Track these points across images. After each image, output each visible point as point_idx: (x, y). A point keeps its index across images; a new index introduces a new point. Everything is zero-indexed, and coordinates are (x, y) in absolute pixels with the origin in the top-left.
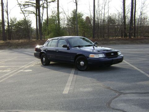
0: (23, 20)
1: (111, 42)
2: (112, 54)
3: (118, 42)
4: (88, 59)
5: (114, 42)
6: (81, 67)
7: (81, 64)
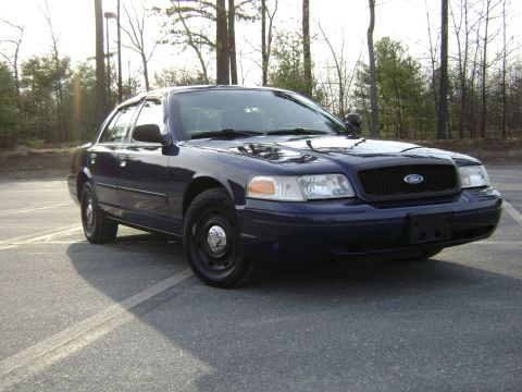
2: (413, 179)
4: (238, 207)
6: (213, 261)
7: (212, 241)
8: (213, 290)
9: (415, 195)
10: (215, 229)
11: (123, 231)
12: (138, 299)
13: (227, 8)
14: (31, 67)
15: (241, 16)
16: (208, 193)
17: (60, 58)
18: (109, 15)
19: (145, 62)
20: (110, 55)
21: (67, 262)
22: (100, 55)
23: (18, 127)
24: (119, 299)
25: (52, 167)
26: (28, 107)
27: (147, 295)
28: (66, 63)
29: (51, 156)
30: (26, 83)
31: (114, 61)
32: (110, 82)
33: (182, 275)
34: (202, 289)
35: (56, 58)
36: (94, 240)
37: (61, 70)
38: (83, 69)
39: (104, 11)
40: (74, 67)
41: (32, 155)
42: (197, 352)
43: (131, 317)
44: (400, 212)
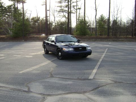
0: (64, 21)
1: (120, 39)
3: (125, 40)
4: (62, 51)
5: (123, 39)
6: (59, 57)
7: (59, 54)
8: (59, 60)
9: (81, 50)
10: (60, 53)
11: (50, 52)
12: (51, 60)
13: (70, 11)
14: (33, 19)
15: (72, 13)
16: (59, 49)
17: (38, 17)
18: (48, 10)
19: (55, 18)
20: (48, 17)
21: (43, 56)
22: (46, 17)
23: (31, 32)
24: (49, 60)
25: (37, 39)
26: (33, 28)
27: (52, 60)
28: (39, 18)
29: (37, 37)
30: (32, 22)
31: (49, 18)
32: (48, 22)
33: (56, 58)
34: (58, 60)
35: (37, 17)
36: (46, 54)
37: (38, 19)
38: (43, 19)
39: (47, 10)
40: (41, 19)
41: (34, 37)
42: (56, 64)
43: (51, 62)
44: (78, 52)
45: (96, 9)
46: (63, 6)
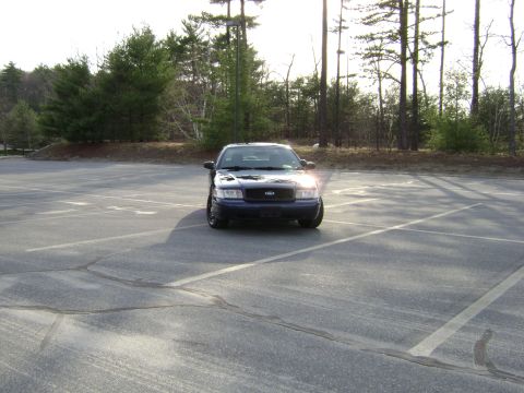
9: (268, 200)
35: (316, 77)
45: (513, 44)
46: (379, 35)
